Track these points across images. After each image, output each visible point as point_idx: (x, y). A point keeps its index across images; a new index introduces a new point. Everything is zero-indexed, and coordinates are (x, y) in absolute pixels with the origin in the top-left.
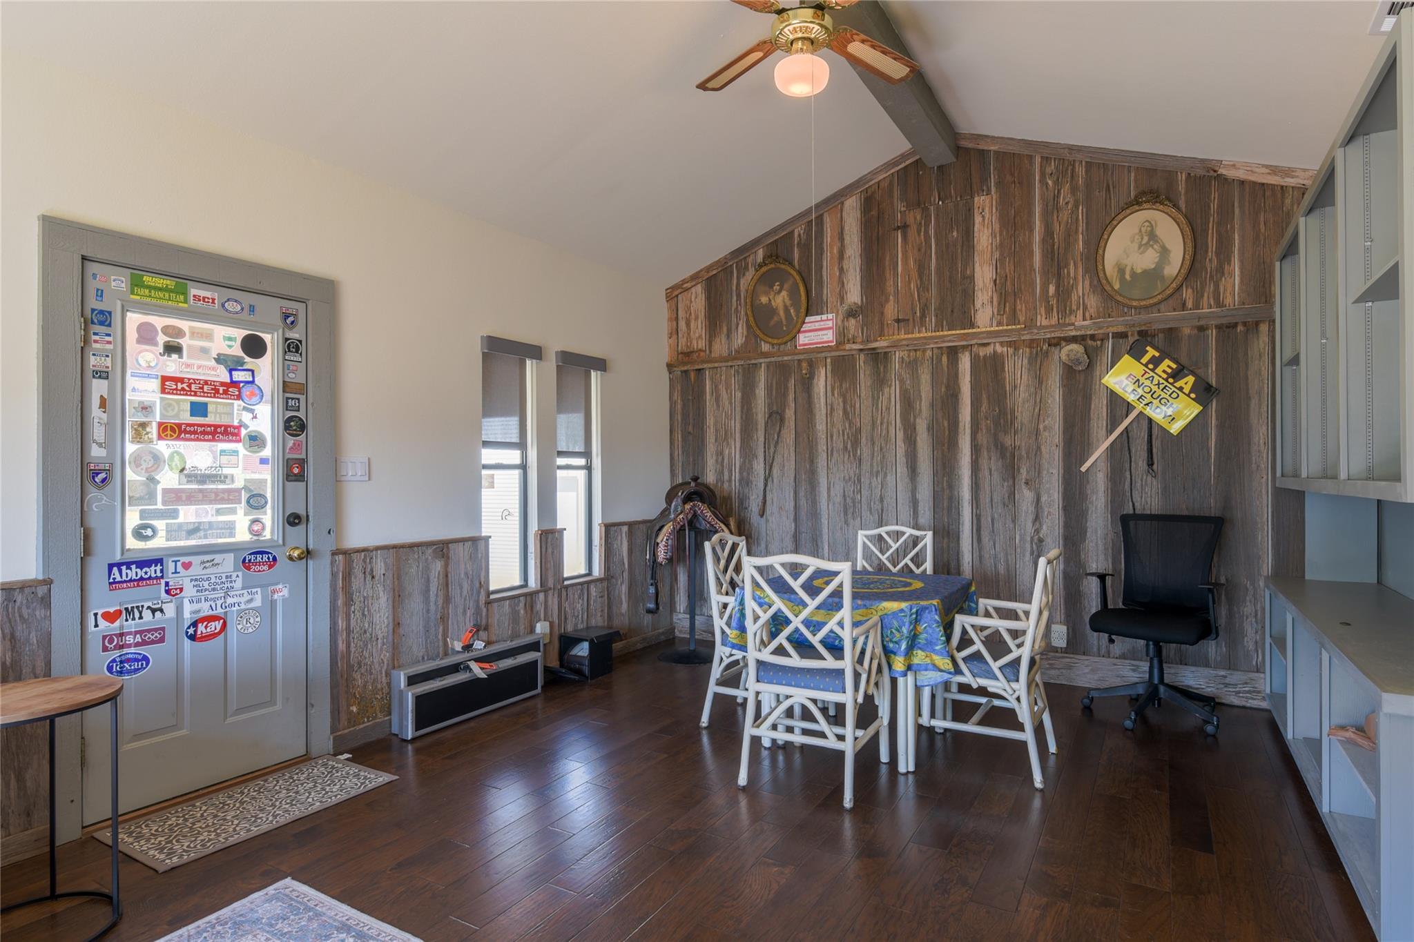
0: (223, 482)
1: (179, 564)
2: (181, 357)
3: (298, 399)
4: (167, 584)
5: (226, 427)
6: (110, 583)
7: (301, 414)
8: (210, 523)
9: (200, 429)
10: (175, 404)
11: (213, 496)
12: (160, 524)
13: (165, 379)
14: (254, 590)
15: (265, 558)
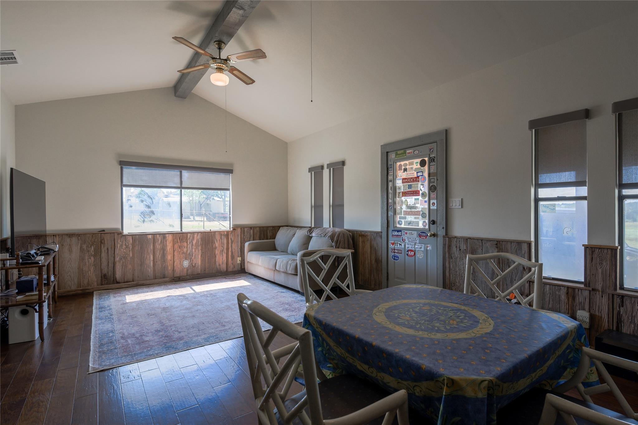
0: (415, 209)
1: (405, 232)
2: (407, 172)
3: (434, 178)
4: (402, 237)
5: (416, 191)
6: (392, 235)
7: (435, 184)
8: (413, 221)
9: (410, 193)
10: (405, 186)
11: (414, 213)
12: (403, 221)
13: (403, 179)
14: (422, 245)
15: (425, 234)
